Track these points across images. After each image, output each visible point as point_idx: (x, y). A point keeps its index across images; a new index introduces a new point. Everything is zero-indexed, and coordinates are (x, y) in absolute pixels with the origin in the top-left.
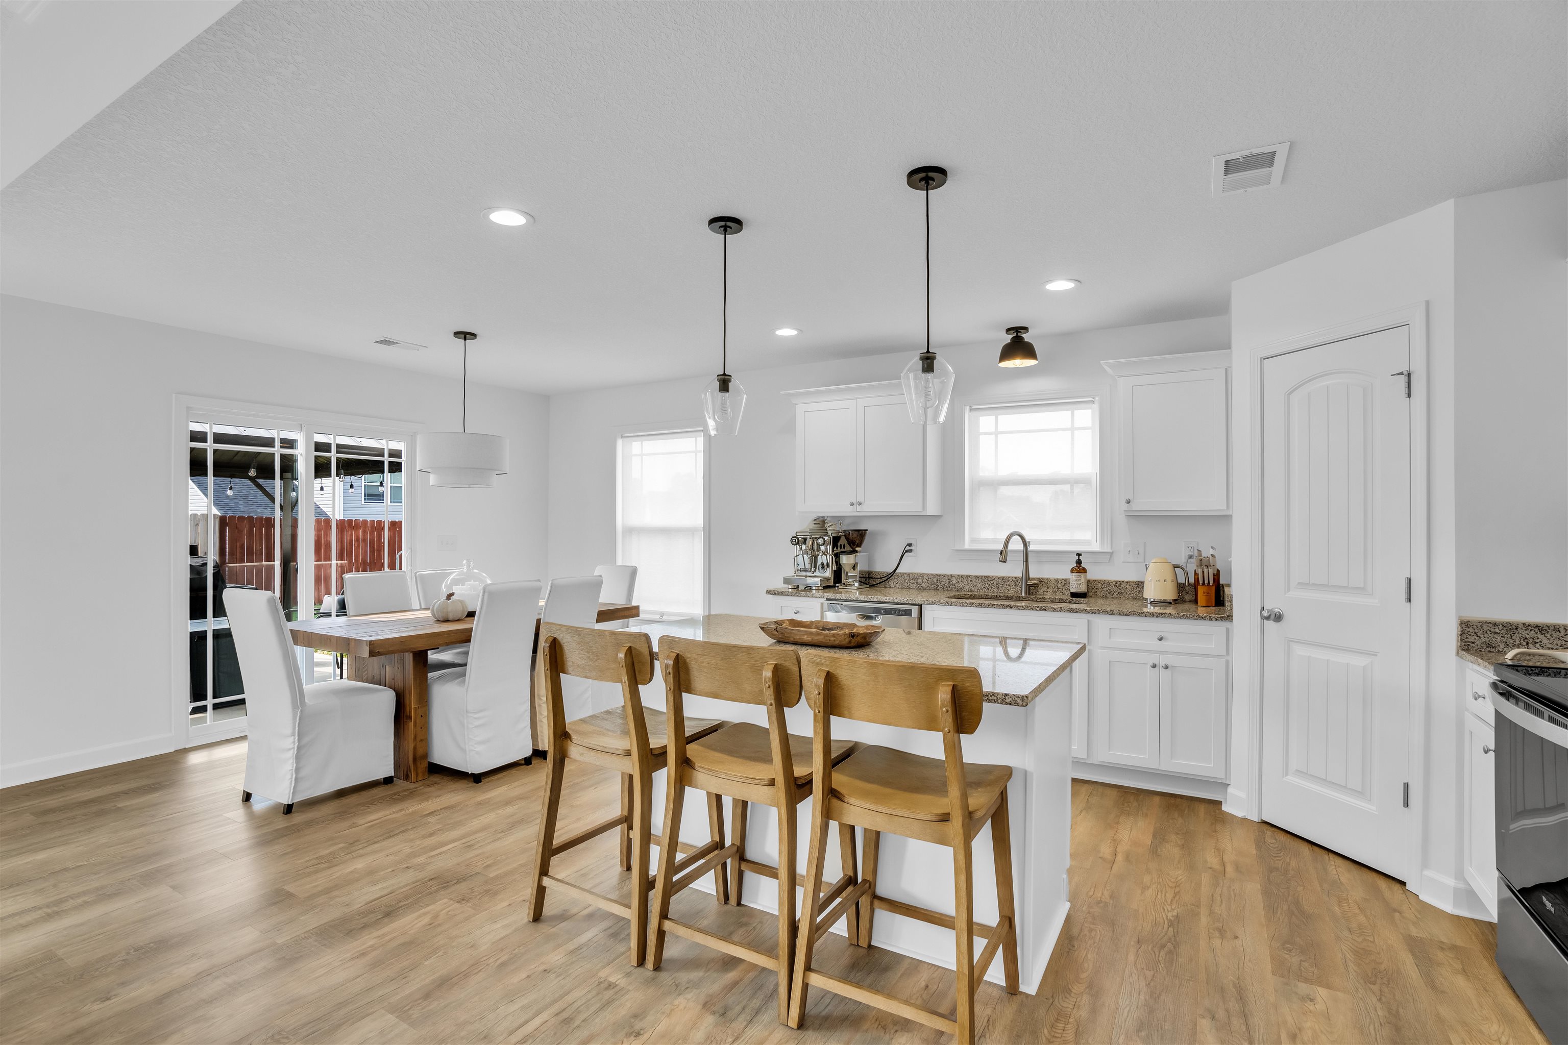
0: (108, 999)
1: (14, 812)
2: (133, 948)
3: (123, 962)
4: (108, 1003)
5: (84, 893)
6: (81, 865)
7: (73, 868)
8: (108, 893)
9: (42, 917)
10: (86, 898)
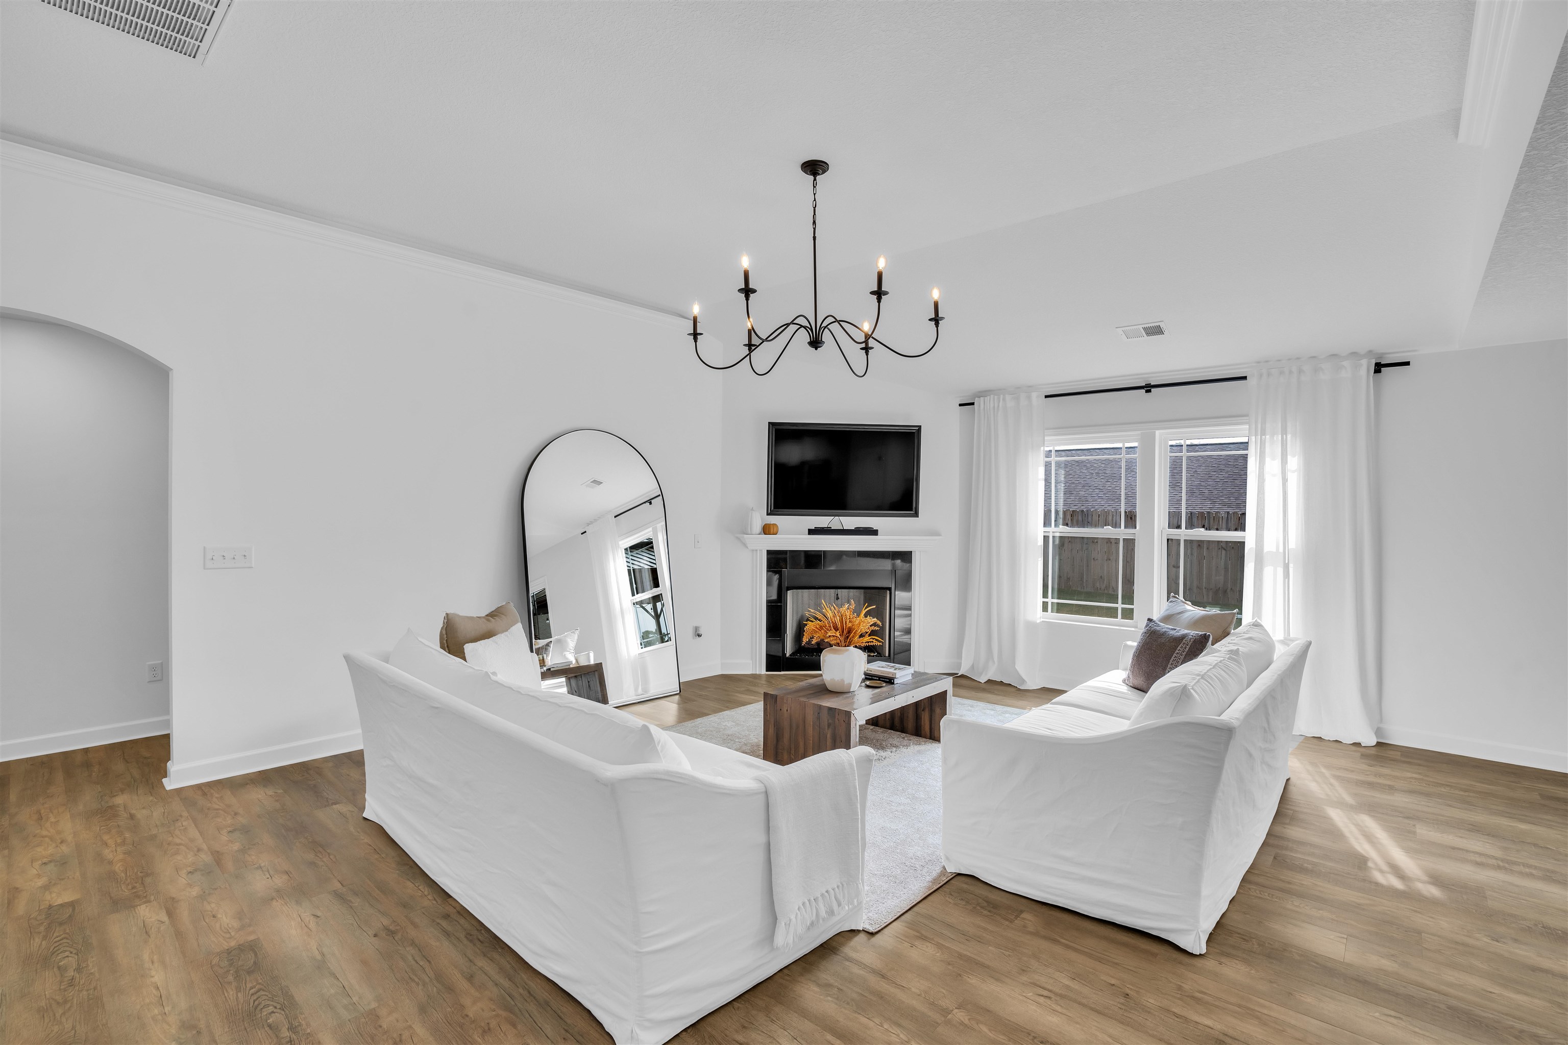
0: (1497, 941)
1: (1527, 788)
2: (1543, 924)
3: (1527, 928)
4: (1495, 943)
5: (1536, 868)
6: (1550, 848)
7: (1542, 847)
8: (1554, 878)
9: (1494, 865)
10: (1534, 872)
